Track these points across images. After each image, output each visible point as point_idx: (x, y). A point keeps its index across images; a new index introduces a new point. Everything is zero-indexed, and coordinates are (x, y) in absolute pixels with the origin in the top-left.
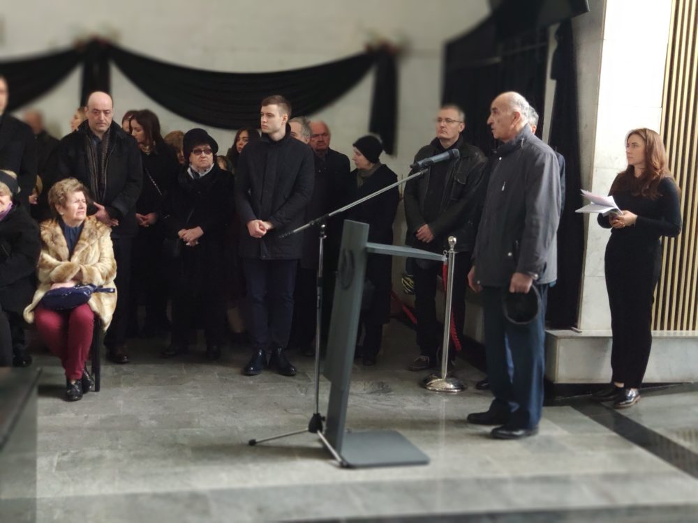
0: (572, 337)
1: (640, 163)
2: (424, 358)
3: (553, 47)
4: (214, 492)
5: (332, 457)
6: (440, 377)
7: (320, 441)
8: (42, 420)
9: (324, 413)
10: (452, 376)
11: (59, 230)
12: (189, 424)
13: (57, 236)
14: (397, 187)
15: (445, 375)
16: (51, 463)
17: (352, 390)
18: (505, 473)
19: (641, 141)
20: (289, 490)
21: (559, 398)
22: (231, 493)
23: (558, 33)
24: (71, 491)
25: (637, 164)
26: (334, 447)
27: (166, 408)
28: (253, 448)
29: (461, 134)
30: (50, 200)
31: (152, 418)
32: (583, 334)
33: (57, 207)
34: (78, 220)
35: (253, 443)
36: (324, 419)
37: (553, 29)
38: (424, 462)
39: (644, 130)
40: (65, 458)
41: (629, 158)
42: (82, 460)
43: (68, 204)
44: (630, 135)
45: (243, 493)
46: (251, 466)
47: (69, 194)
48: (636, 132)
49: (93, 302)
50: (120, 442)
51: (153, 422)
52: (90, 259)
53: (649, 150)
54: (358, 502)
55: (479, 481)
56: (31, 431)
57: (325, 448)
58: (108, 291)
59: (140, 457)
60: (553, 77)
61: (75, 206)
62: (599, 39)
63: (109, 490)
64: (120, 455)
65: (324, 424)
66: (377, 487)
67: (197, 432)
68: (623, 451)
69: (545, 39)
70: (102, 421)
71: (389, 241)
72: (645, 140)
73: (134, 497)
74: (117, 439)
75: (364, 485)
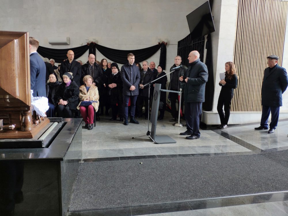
0: (211, 113)
1: (229, 70)
2: (173, 118)
3: (206, 41)
4: (124, 149)
5: (153, 141)
6: (178, 123)
7: (150, 138)
8: (83, 133)
9: (150, 131)
10: (181, 123)
11: (85, 87)
12: (117, 134)
13: (84, 89)
14: (166, 76)
15: (179, 123)
16: (85, 143)
17: (157, 126)
18: (195, 145)
19: (229, 65)
20: (143, 149)
21: (208, 128)
22: (129, 149)
23: (207, 37)
24: (90, 149)
25: (228, 71)
26: (153, 139)
27: (112, 130)
28: (133, 139)
29: (181, 63)
30: (83, 80)
31: (109, 133)
32: (214, 112)
33: (85, 82)
34: (90, 85)
35: (133, 138)
36: (150, 132)
37: (206, 36)
38: (175, 143)
39: (229, 62)
40: (88, 142)
41: (226, 69)
42: (92, 142)
43: (87, 81)
44: (226, 64)
45: (131, 149)
46: (133, 143)
47: (88, 79)
48: (227, 63)
49: (93, 104)
50: (101, 138)
51: (109, 134)
52: (92, 95)
53: (231, 67)
54: (159, 151)
55: (189, 147)
56: (81, 135)
57: (151, 139)
58: (96, 102)
59: (106, 141)
60: (206, 48)
61: (89, 82)
62: (218, 38)
63: (99, 149)
64: (101, 141)
65: (150, 133)
66: (163, 148)
67: (119, 135)
68: (225, 140)
69: (204, 39)
70: (97, 133)
71: (166, 89)
72: (230, 65)
73: (106, 150)
74: (100, 137)
75: (161, 147)
